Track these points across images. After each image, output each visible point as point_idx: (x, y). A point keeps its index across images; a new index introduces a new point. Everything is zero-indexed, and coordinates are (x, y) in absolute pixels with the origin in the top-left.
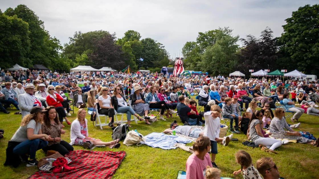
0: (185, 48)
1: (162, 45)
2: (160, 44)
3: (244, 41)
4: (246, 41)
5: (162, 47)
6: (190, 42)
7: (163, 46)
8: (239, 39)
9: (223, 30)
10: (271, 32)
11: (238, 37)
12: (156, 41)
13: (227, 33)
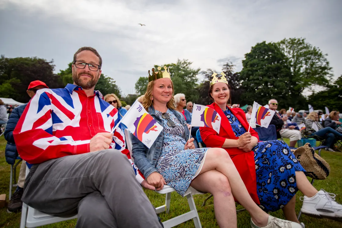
0: (138, 83)
1: (113, 79)
2: (110, 78)
3: (205, 75)
4: (207, 75)
5: (112, 82)
6: (144, 77)
7: (114, 81)
8: (200, 71)
9: (182, 62)
10: (232, 66)
11: (199, 70)
12: (106, 76)
13: (187, 65)
